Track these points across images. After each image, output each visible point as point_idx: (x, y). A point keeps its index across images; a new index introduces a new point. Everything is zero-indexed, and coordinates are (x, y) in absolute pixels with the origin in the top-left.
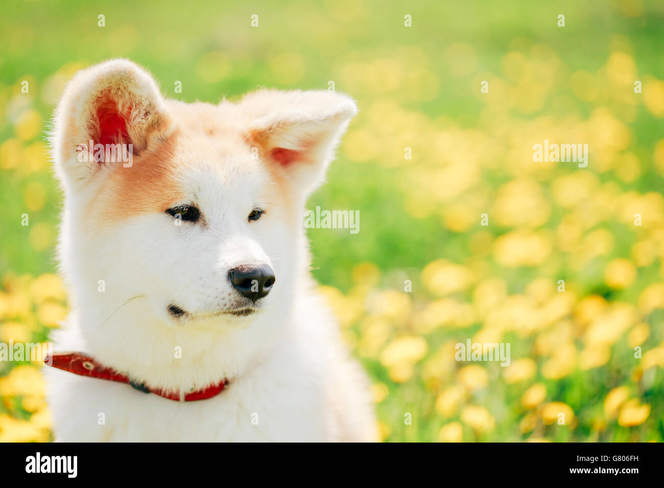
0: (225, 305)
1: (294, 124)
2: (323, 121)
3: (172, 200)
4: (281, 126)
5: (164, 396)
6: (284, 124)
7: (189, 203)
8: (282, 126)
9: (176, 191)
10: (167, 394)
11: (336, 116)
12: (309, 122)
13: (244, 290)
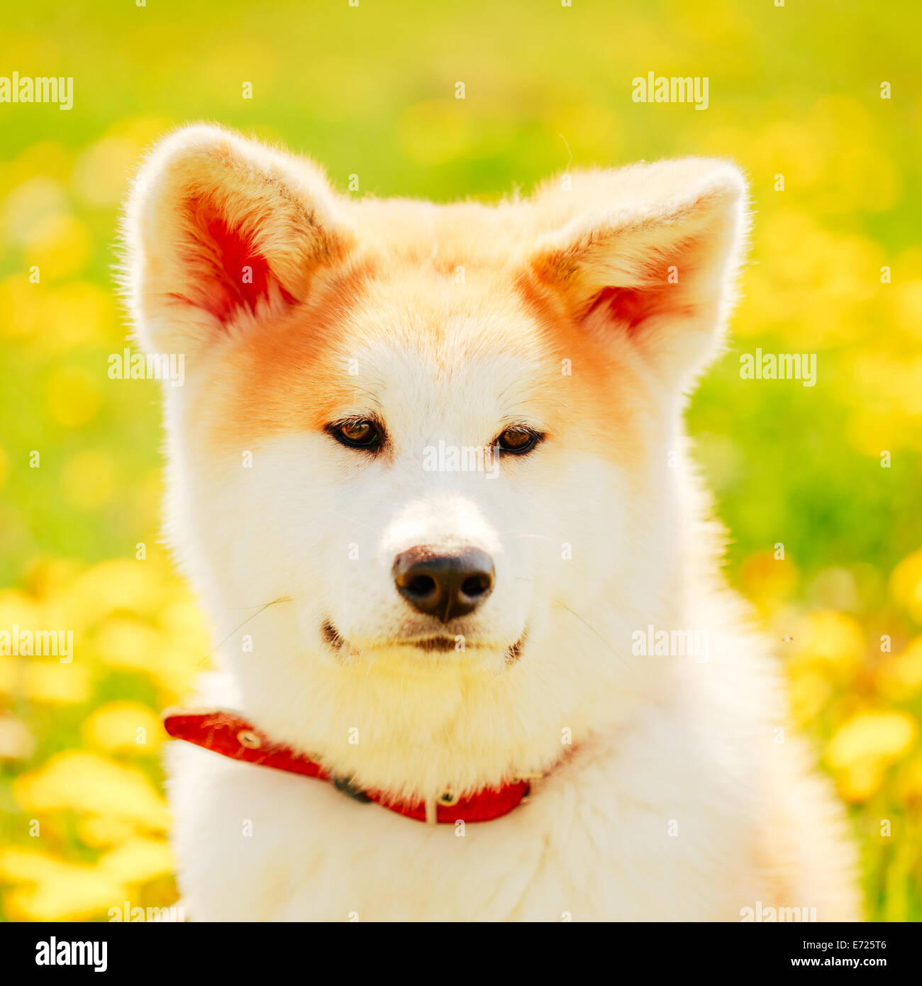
0: (391, 629)
1: (619, 232)
2: (674, 217)
3: (332, 405)
4: (595, 240)
5: (386, 805)
6: (601, 237)
7: (366, 413)
8: (598, 242)
9: (337, 389)
10: (393, 802)
11: (697, 203)
12: (648, 224)
13: (420, 600)
